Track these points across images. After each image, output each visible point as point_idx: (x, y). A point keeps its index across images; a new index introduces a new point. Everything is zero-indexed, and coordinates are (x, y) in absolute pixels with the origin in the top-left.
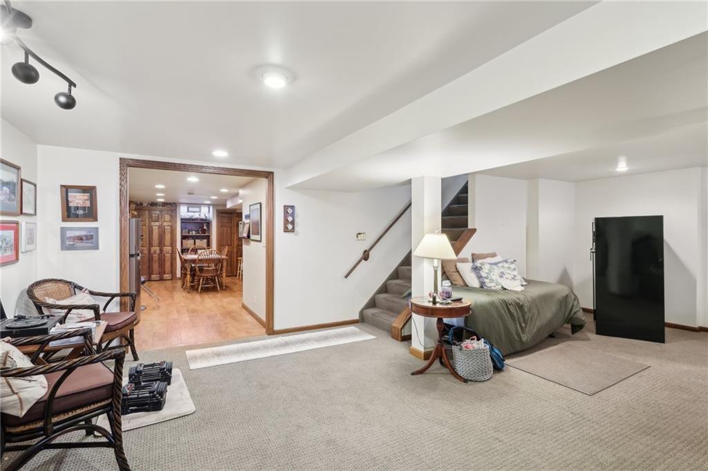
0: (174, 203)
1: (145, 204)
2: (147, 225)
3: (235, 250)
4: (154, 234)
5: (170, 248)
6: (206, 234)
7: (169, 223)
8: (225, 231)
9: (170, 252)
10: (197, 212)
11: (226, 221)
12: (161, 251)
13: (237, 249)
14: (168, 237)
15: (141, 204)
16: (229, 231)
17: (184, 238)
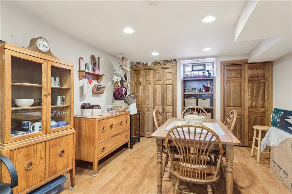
0: (175, 60)
1: (150, 64)
2: (152, 84)
3: (247, 113)
4: (158, 92)
5: (171, 107)
6: (210, 93)
7: (170, 82)
8: (232, 88)
9: (172, 111)
10: (201, 70)
11: (233, 74)
12: (163, 109)
13: (249, 112)
14: (169, 96)
15: (147, 64)
16: (238, 88)
17: (186, 96)
